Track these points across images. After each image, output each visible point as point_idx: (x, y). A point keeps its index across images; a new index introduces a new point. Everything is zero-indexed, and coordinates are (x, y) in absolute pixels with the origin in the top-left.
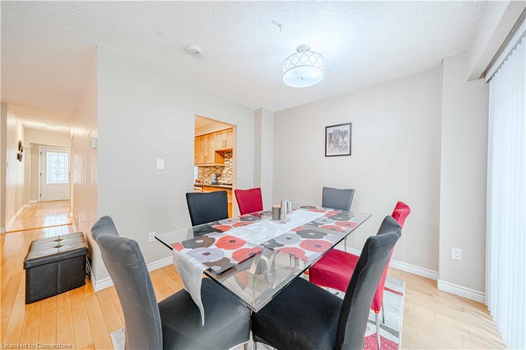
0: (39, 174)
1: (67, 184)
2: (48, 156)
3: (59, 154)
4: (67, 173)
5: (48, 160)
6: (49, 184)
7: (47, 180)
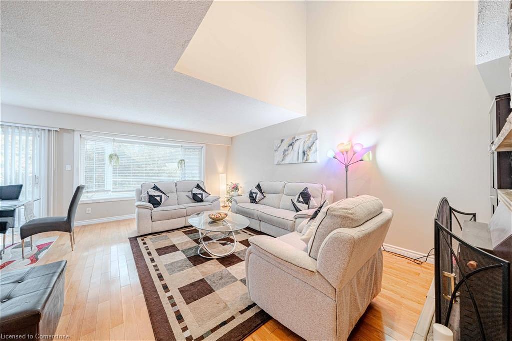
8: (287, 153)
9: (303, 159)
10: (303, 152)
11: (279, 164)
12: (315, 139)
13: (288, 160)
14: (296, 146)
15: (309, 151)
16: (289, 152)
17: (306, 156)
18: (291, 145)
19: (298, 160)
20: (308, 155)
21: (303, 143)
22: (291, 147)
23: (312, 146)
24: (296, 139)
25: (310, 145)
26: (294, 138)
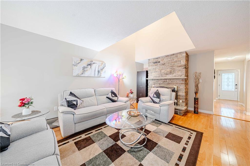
0: (219, 85)
1: (233, 91)
2: (223, 76)
3: (229, 74)
4: (234, 85)
5: (223, 78)
6: (223, 90)
7: (223, 88)
8: (86, 69)
9: (98, 75)
10: (98, 71)
11: (78, 76)
12: (104, 66)
13: (87, 74)
14: (94, 66)
15: (101, 71)
16: (88, 69)
17: (100, 73)
18: (90, 65)
19: (95, 75)
20: (101, 73)
21: (97, 66)
22: (89, 66)
23: (103, 69)
24: (93, 62)
25: (102, 68)
26: (92, 61)
